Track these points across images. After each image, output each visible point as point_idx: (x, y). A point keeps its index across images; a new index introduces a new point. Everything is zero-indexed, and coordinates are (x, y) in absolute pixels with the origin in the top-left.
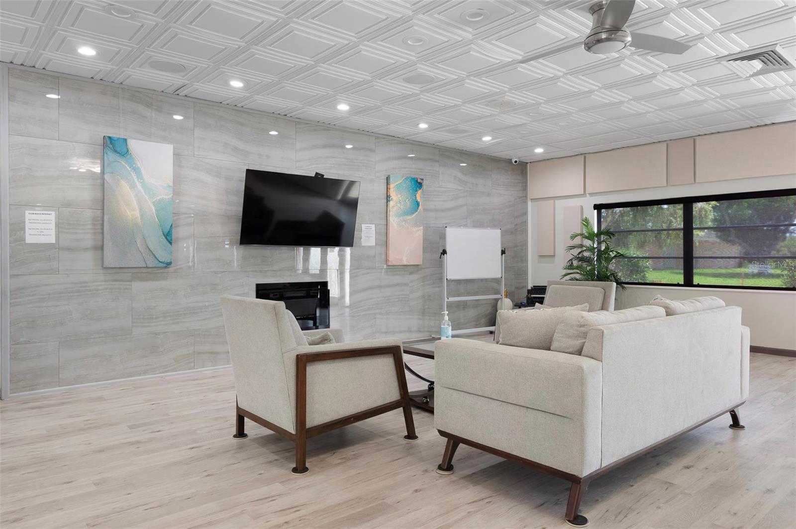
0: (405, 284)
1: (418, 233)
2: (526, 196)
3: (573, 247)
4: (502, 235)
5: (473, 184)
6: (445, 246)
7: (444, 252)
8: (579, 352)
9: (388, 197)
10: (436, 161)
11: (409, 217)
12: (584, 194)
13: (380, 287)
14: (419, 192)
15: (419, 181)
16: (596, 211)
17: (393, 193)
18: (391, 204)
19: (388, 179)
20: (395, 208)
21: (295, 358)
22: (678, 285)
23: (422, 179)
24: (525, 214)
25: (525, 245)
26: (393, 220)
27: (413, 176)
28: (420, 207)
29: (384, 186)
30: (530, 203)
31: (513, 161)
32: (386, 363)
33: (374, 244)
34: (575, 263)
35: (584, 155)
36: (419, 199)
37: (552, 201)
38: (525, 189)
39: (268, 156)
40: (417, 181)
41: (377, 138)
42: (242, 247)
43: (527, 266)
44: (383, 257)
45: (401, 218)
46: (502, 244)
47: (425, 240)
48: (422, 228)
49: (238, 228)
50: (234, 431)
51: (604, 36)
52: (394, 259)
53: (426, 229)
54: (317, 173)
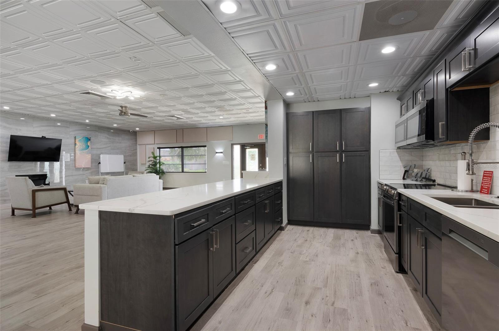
0: (84, 175)
1: (89, 157)
2: (136, 143)
3: (150, 161)
4: (124, 157)
5: (113, 139)
6: (100, 161)
7: (100, 163)
8: (103, 184)
9: (75, 144)
10: (97, 131)
11: (85, 151)
12: (155, 144)
13: (72, 176)
14: (89, 142)
15: (89, 138)
16: (158, 149)
17: (77, 142)
18: (77, 146)
19: (75, 137)
20: (79, 148)
21: (32, 190)
22: (180, 172)
23: (90, 138)
24: (136, 149)
25: (136, 160)
26: (78, 152)
27: (86, 137)
28: (90, 147)
29: (74, 140)
30: (138, 146)
31: (130, 131)
32: (62, 192)
33: (69, 160)
34: (151, 166)
35: (154, 131)
36: (89, 145)
37: (145, 146)
38: (136, 141)
39: (20, 130)
40: (88, 138)
41: (70, 123)
42: (9, 162)
43: (137, 167)
44: (74, 165)
45: (81, 151)
46: (124, 160)
47: (92, 159)
48: (90, 155)
49: (7, 155)
50: (11, 214)
51: (123, 114)
52: (78, 165)
53: (92, 155)
54: (42, 136)
